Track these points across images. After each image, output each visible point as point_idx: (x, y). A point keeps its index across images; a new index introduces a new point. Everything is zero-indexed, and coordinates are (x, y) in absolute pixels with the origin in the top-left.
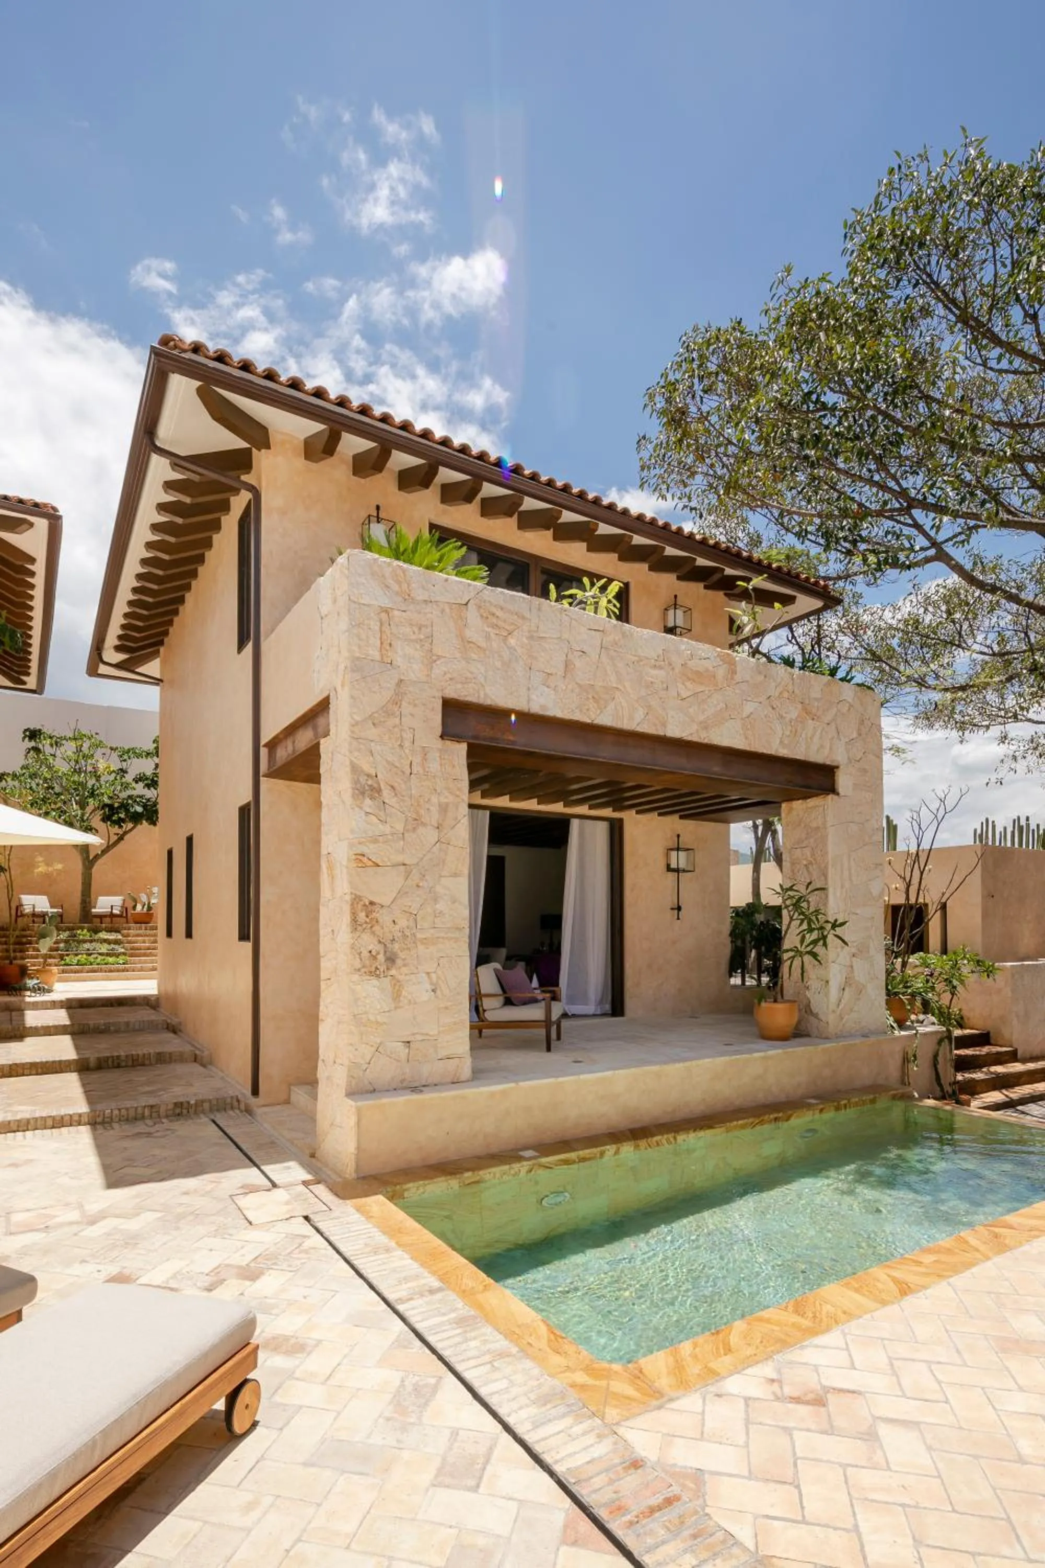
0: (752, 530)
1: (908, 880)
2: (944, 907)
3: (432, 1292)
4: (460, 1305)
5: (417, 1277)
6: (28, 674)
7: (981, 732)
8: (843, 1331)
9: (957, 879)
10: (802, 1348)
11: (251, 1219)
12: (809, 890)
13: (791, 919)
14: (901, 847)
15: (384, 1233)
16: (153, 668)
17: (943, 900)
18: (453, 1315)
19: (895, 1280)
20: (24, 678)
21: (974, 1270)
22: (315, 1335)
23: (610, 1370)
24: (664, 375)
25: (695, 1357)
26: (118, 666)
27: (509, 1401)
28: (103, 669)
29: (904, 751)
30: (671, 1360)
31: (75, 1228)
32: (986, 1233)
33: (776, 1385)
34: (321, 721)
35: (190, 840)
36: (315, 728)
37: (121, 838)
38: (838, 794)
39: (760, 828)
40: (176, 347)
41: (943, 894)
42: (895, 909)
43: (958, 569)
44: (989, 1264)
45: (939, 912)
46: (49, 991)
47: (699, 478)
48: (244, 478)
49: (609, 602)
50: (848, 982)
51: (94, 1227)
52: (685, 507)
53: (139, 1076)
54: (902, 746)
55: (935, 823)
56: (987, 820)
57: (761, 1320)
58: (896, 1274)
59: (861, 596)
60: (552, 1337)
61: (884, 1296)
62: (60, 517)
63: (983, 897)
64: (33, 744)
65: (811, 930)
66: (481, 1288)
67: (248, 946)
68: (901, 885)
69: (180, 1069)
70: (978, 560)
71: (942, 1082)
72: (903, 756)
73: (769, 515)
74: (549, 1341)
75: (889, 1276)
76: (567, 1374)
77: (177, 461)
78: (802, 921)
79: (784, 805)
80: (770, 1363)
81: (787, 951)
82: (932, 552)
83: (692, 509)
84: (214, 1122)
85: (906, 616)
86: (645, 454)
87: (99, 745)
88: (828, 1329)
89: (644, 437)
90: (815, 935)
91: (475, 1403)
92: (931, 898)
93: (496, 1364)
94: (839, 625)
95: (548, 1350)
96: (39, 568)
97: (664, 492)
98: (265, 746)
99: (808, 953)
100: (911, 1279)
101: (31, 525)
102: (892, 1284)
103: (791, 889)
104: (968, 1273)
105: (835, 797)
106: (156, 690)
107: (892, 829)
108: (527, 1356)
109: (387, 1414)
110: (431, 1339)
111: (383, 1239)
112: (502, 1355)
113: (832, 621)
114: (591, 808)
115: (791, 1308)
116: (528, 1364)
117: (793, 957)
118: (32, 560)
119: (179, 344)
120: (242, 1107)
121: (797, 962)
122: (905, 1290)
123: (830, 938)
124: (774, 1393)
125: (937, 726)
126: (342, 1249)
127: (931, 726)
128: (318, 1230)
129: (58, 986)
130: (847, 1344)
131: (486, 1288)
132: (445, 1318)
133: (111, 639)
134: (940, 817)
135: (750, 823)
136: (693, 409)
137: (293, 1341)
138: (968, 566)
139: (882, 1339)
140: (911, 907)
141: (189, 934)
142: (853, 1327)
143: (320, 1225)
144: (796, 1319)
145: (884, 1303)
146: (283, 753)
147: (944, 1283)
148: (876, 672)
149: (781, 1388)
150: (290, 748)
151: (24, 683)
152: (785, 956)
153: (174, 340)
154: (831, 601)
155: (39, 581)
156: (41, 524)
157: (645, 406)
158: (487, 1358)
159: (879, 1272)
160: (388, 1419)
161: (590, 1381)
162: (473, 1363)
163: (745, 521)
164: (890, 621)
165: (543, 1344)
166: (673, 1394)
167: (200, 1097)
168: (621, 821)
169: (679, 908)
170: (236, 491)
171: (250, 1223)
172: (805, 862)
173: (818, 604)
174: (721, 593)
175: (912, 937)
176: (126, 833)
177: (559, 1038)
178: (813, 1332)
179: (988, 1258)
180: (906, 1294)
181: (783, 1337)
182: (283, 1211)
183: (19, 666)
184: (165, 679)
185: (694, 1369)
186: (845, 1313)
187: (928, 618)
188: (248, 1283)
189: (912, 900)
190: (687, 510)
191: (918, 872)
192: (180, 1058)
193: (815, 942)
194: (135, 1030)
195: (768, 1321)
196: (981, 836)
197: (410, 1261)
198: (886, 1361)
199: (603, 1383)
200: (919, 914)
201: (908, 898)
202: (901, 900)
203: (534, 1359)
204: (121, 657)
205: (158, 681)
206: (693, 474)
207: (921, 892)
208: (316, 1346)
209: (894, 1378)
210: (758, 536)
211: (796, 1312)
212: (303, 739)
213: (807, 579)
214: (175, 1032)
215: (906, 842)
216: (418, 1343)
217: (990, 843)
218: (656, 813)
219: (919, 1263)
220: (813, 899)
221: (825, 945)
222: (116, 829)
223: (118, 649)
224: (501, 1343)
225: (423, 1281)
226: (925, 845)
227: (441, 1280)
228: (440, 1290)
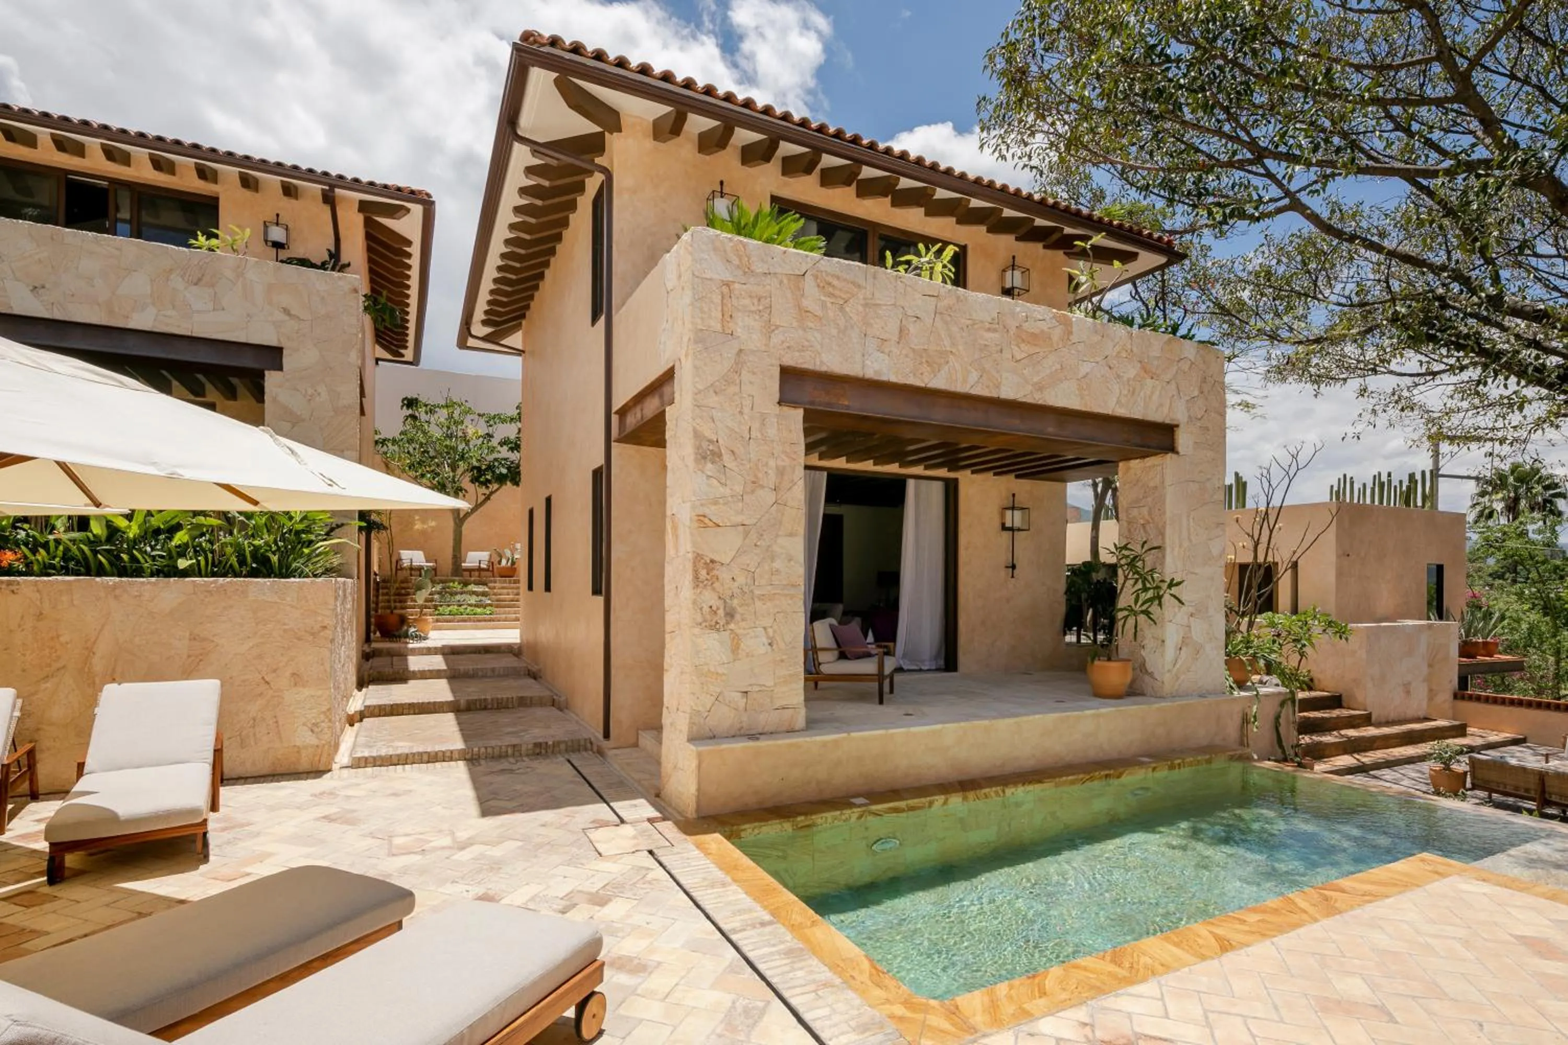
0: (1094, 186)
1: (1256, 539)
2: (1295, 566)
3: (763, 924)
4: (789, 937)
5: (750, 910)
6: (406, 348)
7: (1338, 385)
8: (1159, 982)
9: (1310, 538)
10: (1117, 996)
11: (600, 850)
12: (1146, 547)
13: (1126, 578)
14: (1250, 504)
15: (721, 869)
16: (516, 340)
17: (1294, 559)
18: (782, 947)
19: (1217, 938)
20: (402, 351)
21: (1301, 931)
22: (657, 958)
23: (927, 1005)
24: (1006, 35)
25: (1010, 997)
26: (485, 339)
27: (830, 1027)
28: (471, 342)
29: (1254, 406)
30: (986, 999)
31: (447, 853)
32: (1316, 896)
33: (1088, 1028)
34: (666, 389)
35: (548, 500)
36: (661, 397)
37: (488, 498)
38: (1177, 453)
39: (1100, 485)
40: (535, 42)
41: (1294, 552)
42: (1243, 567)
43: (1314, 218)
44: (1316, 926)
45: (1289, 571)
46: (425, 638)
47: (1039, 137)
48: (598, 160)
49: (944, 266)
50: (1185, 641)
51: (462, 853)
52: (1025, 166)
53: (503, 718)
54: (1251, 401)
55: (1287, 480)
56: (1345, 476)
57: (1077, 967)
58: (1219, 931)
59: (1210, 249)
60: (874, 971)
61: (1203, 951)
62: (433, 203)
63: (1338, 557)
64: (410, 412)
65: (1145, 589)
66: (809, 923)
67: (600, 599)
68: (1249, 544)
69: (540, 712)
70: (1336, 208)
71: (1284, 744)
72: (1254, 411)
73: (1112, 170)
74: (871, 975)
75: (1211, 932)
76: (887, 1006)
77: (536, 147)
78: (1137, 580)
79: (1121, 464)
80: (1084, 1008)
81: (1121, 610)
82: (1286, 201)
83: (1032, 168)
84: (569, 761)
85: (1258, 268)
86: (985, 116)
87: (469, 411)
88: (1144, 980)
89: (984, 98)
90: (1150, 594)
91: (800, 1026)
92: (1281, 555)
93: (820, 993)
94: (1186, 279)
95: (870, 983)
96: (415, 250)
97: (1004, 152)
98: (616, 413)
99: (1142, 612)
100: (1236, 937)
101: (408, 210)
102: (1213, 940)
103: (1125, 547)
104: (1293, 934)
105: (1174, 456)
106: (518, 360)
107: (1241, 485)
108: (851, 987)
109: (719, 1031)
110: (761, 967)
111: (719, 874)
112: (826, 985)
113: (1177, 274)
114: (926, 468)
115: (1108, 958)
116: (851, 995)
117: (1126, 617)
118: (409, 243)
119: (539, 39)
120: (595, 749)
121: (1131, 621)
122: (1225, 946)
123: (1167, 598)
124: (1086, 1036)
125: (1290, 379)
126: (683, 881)
127: (1284, 380)
128: (661, 864)
129: (432, 634)
130: (1162, 995)
131: (814, 923)
132: (774, 949)
133: (479, 314)
134: (1291, 474)
135: (1090, 481)
136: (1034, 68)
137: (636, 961)
138: (1325, 214)
139: (1199, 992)
140: (1260, 566)
141: (548, 588)
142: (1170, 979)
143: (662, 859)
144: (1112, 968)
145: (1203, 958)
146: (632, 420)
147: (1268, 942)
148: (1225, 326)
149: (1093, 1031)
150: (639, 415)
151: (403, 356)
152: (1120, 615)
153: (533, 35)
154: (1175, 256)
155: (415, 262)
156: (417, 210)
157: (985, 67)
158: (813, 987)
159: (1201, 929)
160: (720, 1036)
161: (908, 1014)
162: (798, 990)
163: (1088, 177)
164: (1240, 274)
165: (865, 977)
166: (988, 1031)
167: (557, 739)
168: (956, 480)
169: (1013, 567)
170: (590, 173)
171: (600, 854)
172: (1142, 522)
173: (1162, 260)
174: (1061, 252)
175: (1259, 597)
176: (492, 493)
177: (891, 691)
178: (1130, 981)
179: (1316, 920)
180: (1227, 951)
181: (1098, 984)
182: (628, 845)
183: (397, 340)
184: (527, 350)
185: (1008, 1009)
186: (1162, 965)
187: (1281, 270)
188: (597, 908)
189: (1261, 559)
190: (1027, 170)
191: (1268, 533)
192: (540, 703)
193: (1151, 600)
194: (499, 676)
195: (1085, 969)
196: (1338, 492)
197: (744, 896)
198: (1201, 1012)
199: (920, 1016)
200: (1269, 573)
201: (1256, 557)
202: (1248, 558)
203: (855, 990)
204: (488, 330)
205: (520, 352)
206: (1033, 134)
207: (1270, 551)
208: (656, 967)
209: (1208, 1030)
210: (1102, 191)
211: (1113, 961)
212: (651, 407)
213: (1150, 235)
214: (535, 678)
215: (1255, 497)
216: (750, 970)
217: (1348, 500)
218: (991, 473)
219: (1243, 922)
220: (1149, 559)
221: (1160, 605)
222: (483, 490)
223: (485, 323)
224: (825, 974)
225: (755, 915)
226: (1276, 502)
227: (773, 914)
228: (770, 923)
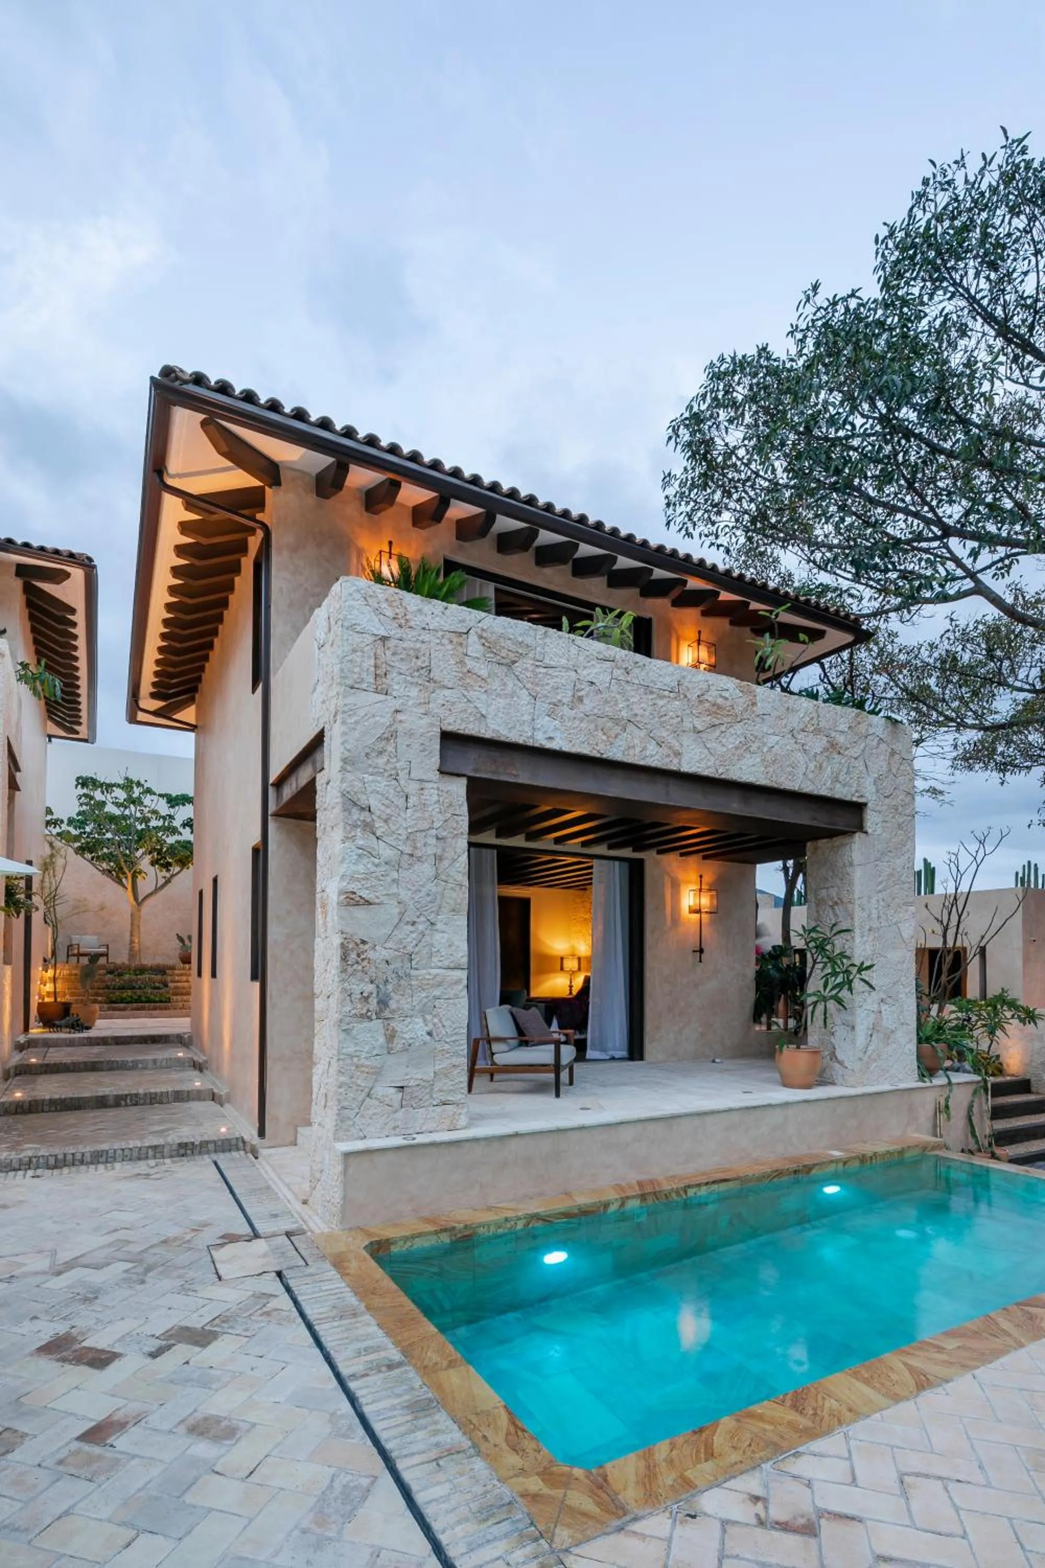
1: (943, 924)
2: (982, 952)
7: (1023, 773)
9: (997, 923)
12: (835, 930)
14: (939, 890)
17: (983, 944)
24: (690, 407)
34: (318, 755)
35: (216, 880)
36: (314, 763)
38: (866, 832)
39: (791, 871)
40: (177, 378)
41: (982, 938)
42: (932, 953)
43: (996, 601)
45: (978, 957)
46: (89, 1028)
54: (939, 787)
55: (974, 865)
56: (1029, 863)
63: (1025, 942)
67: (257, 985)
68: (939, 929)
70: (1018, 591)
79: (808, 844)
82: (968, 584)
84: (216, 1163)
92: (970, 942)
96: (80, 618)
98: (272, 785)
101: (67, 575)
105: (863, 835)
113: (865, 656)
114: (610, 847)
118: (73, 611)
120: (248, 1148)
129: (98, 1025)
134: (979, 860)
136: (718, 441)
138: (1009, 600)
140: (949, 951)
141: (214, 972)
146: (288, 791)
150: (294, 786)
154: (863, 637)
157: (670, 438)
167: (206, 1138)
172: (831, 903)
173: (849, 638)
174: (748, 629)
175: (949, 982)
176: (174, 876)
189: (950, 945)
191: (956, 916)
196: (1022, 879)
200: (958, 958)
201: (945, 942)
202: (938, 944)
207: (959, 936)
212: (305, 775)
213: (837, 611)
217: (1032, 886)
218: (677, 854)
223: (153, 696)
226: (964, 888)
